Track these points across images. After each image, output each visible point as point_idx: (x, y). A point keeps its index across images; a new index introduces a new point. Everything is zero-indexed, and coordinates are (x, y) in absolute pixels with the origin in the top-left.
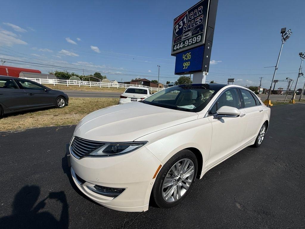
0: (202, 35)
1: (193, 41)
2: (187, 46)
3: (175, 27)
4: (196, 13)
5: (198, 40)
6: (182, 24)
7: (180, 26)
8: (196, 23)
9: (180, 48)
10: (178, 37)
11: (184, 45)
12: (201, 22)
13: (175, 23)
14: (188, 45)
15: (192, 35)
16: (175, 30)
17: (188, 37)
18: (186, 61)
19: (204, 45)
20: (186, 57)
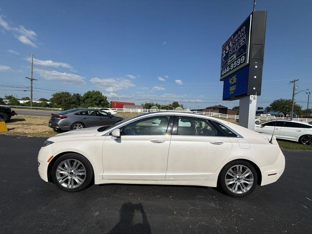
0: (245, 55)
1: (237, 64)
2: (232, 69)
3: (222, 53)
4: (239, 35)
5: (242, 61)
6: (228, 49)
7: (226, 51)
8: (239, 44)
9: (227, 72)
10: (225, 61)
11: (230, 69)
12: (244, 42)
13: (223, 49)
14: (234, 68)
15: (237, 57)
16: (223, 55)
17: (233, 60)
18: (232, 85)
19: (248, 65)
20: (232, 81)
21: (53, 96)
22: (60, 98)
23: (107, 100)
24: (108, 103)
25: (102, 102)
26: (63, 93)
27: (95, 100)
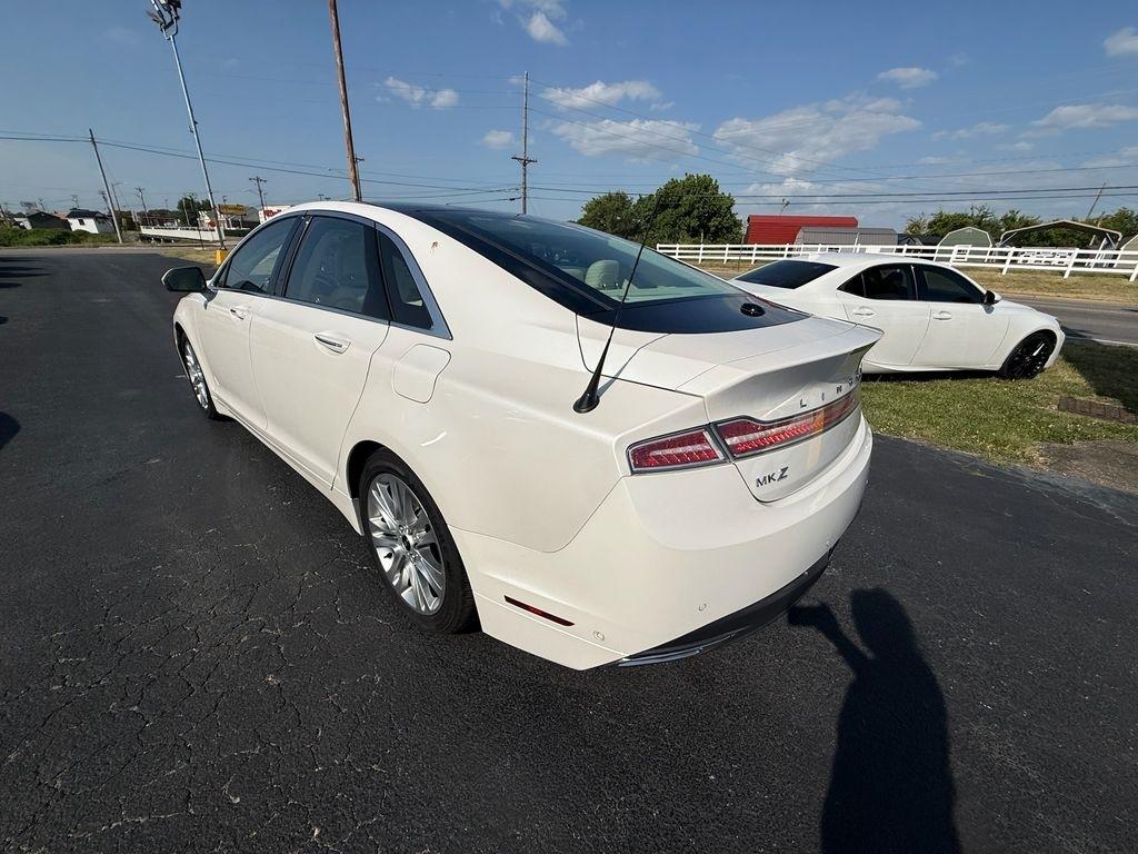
21: (585, 209)
22: (602, 216)
23: (734, 210)
24: (738, 224)
25: (713, 223)
26: (610, 198)
27: (688, 214)
